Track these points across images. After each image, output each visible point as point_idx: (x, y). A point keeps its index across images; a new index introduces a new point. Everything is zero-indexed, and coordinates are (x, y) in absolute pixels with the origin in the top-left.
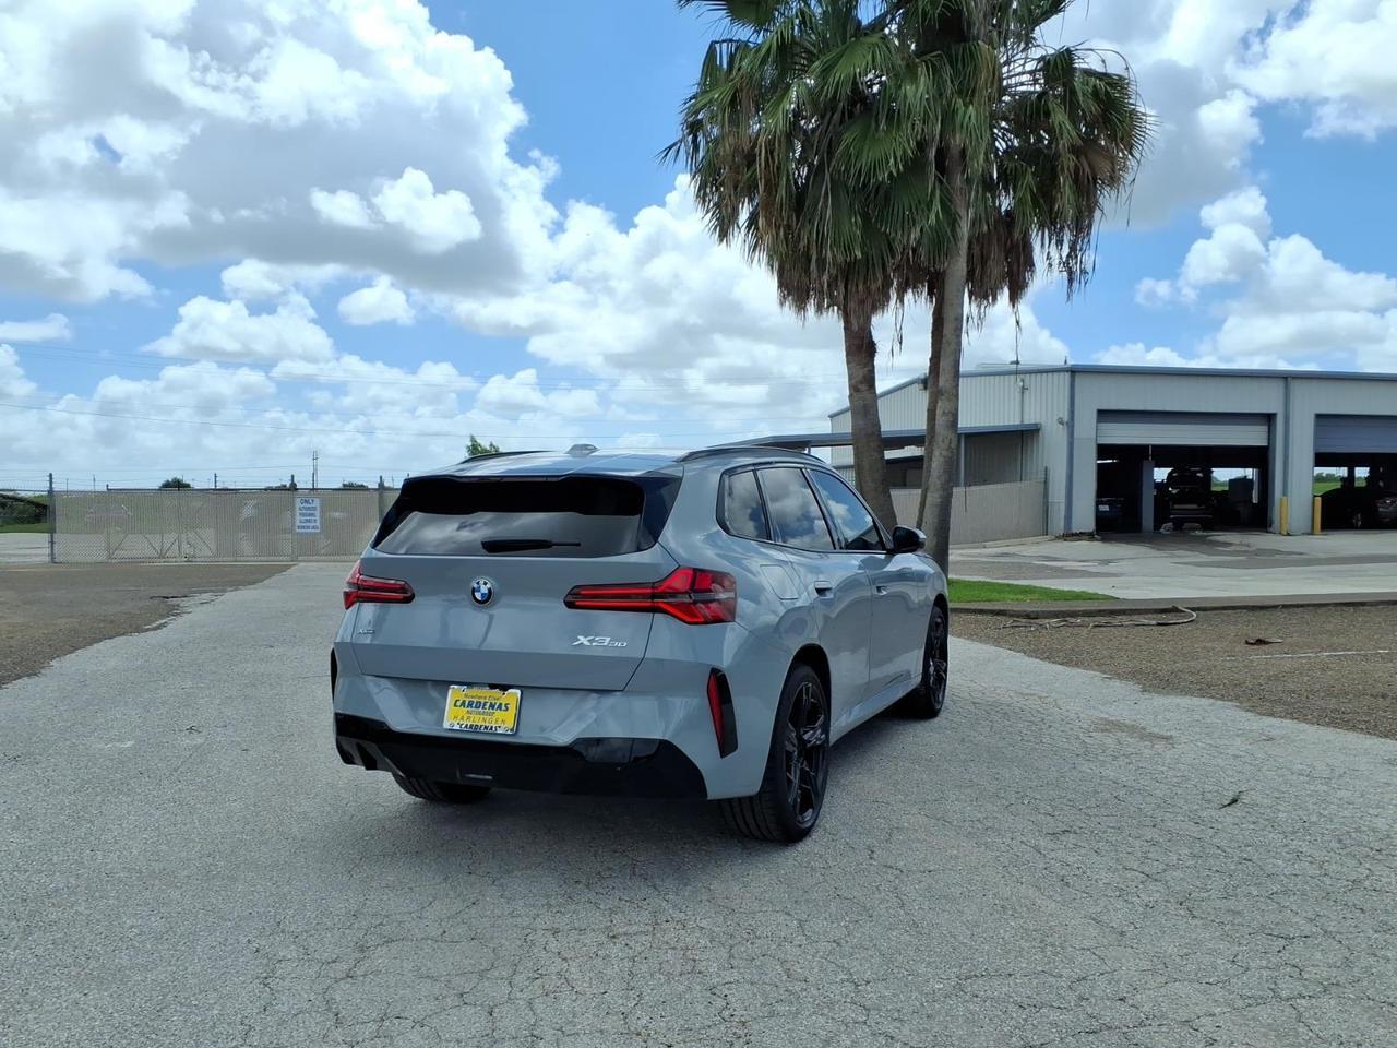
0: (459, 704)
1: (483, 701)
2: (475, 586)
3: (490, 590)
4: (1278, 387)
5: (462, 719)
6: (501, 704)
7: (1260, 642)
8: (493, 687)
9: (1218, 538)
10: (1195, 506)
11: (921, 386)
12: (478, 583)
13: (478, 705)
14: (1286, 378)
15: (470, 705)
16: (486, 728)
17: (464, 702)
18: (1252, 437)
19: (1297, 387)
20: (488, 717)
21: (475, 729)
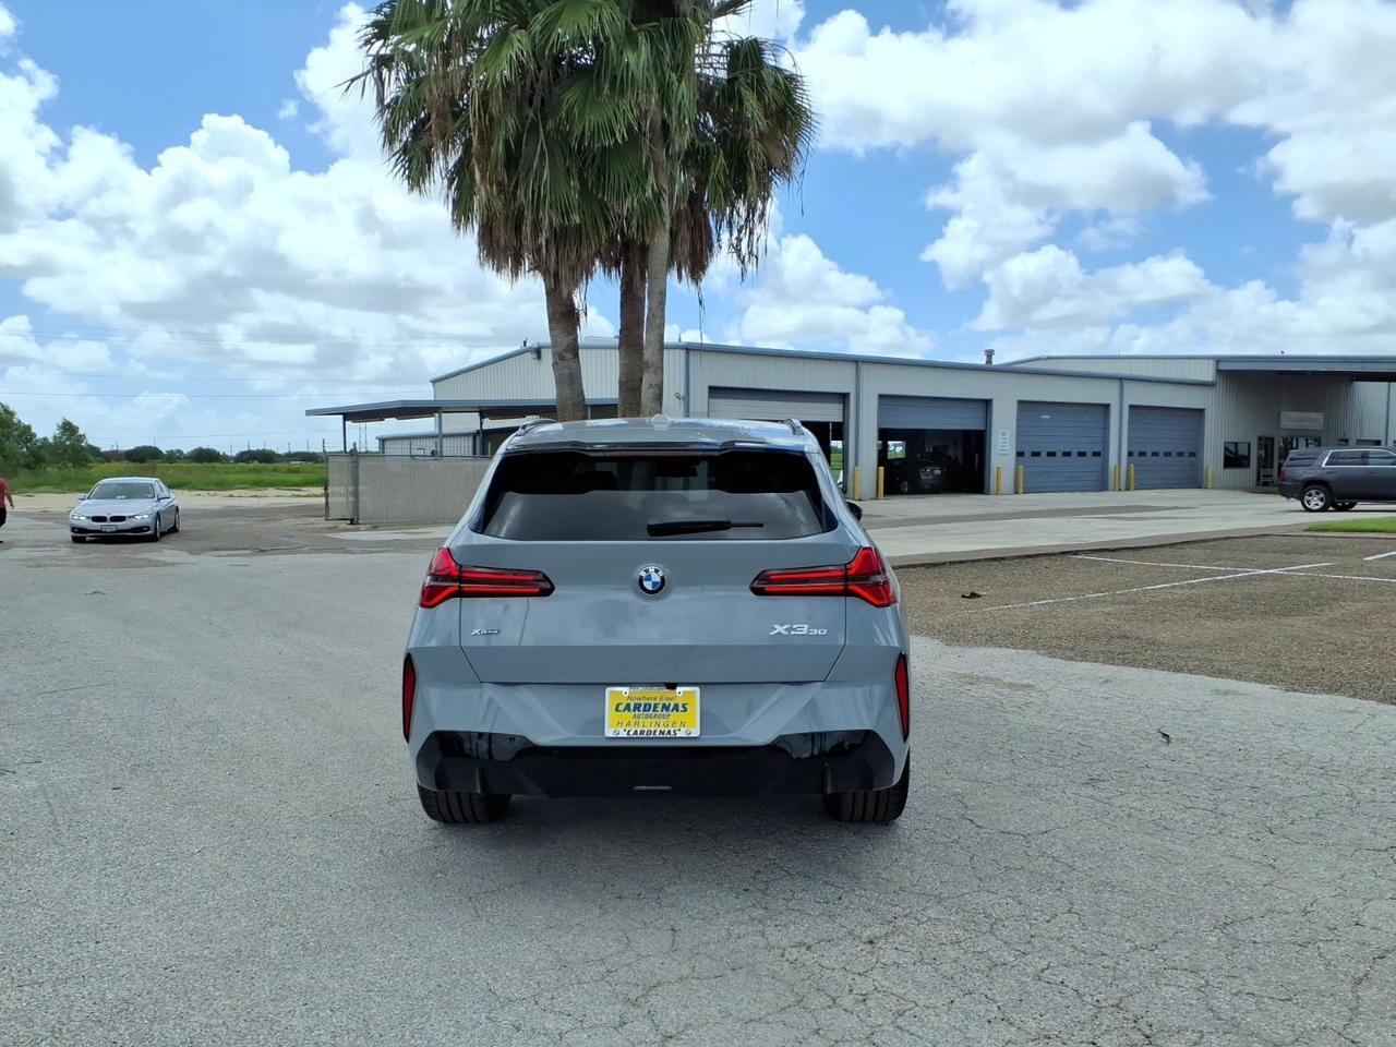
0: (621, 708)
1: (652, 703)
2: (643, 574)
3: (663, 579)
4: (850, 369)
5: (628, 725)
6: (677, 705)
7: (973, 595)
11: (535, 356)
12: (647, 571)
13: (647, 707)
14: (858, 362)
15: (637, 707)
16: (661, 732)
17: (628, 704)
18: (831, 413)
19: (866, 370)
20: (662, 721)
21: (644, 734)
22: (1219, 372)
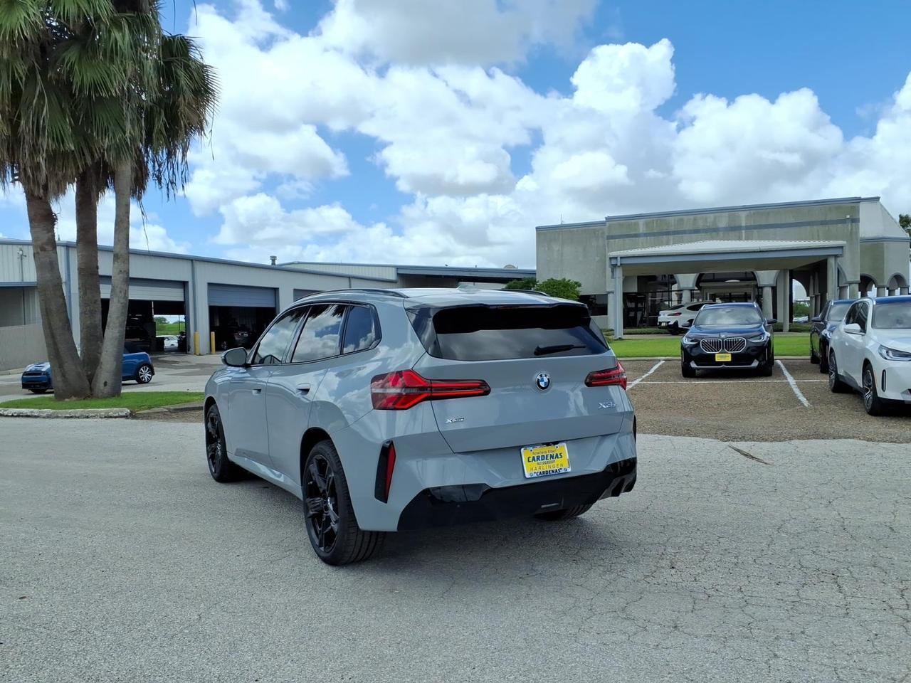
0: (531, 459)
1: (545, 454)
2: (540, 378)
3: (548, 379)
4: (187, 265)
5: (536, 469)
6: (557, 455)
8: (548, 444)
9: (165, 359)
10: (138, 340)
12: (541, 376)
13: (543, 458)
14: (192, 260)
15: (538, 458)
16: (553, 471)
17: (534, 457)
18: (174, 295)
19: (198, 266)
20: (552, 464)
21: (544, 473)
22: (398, 274)
